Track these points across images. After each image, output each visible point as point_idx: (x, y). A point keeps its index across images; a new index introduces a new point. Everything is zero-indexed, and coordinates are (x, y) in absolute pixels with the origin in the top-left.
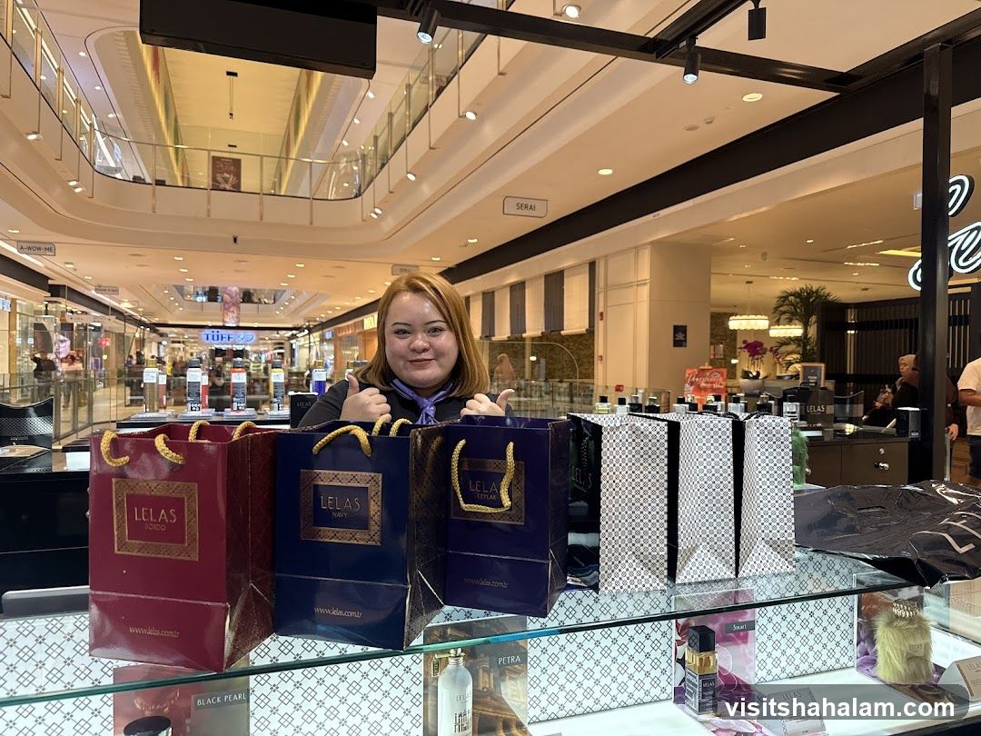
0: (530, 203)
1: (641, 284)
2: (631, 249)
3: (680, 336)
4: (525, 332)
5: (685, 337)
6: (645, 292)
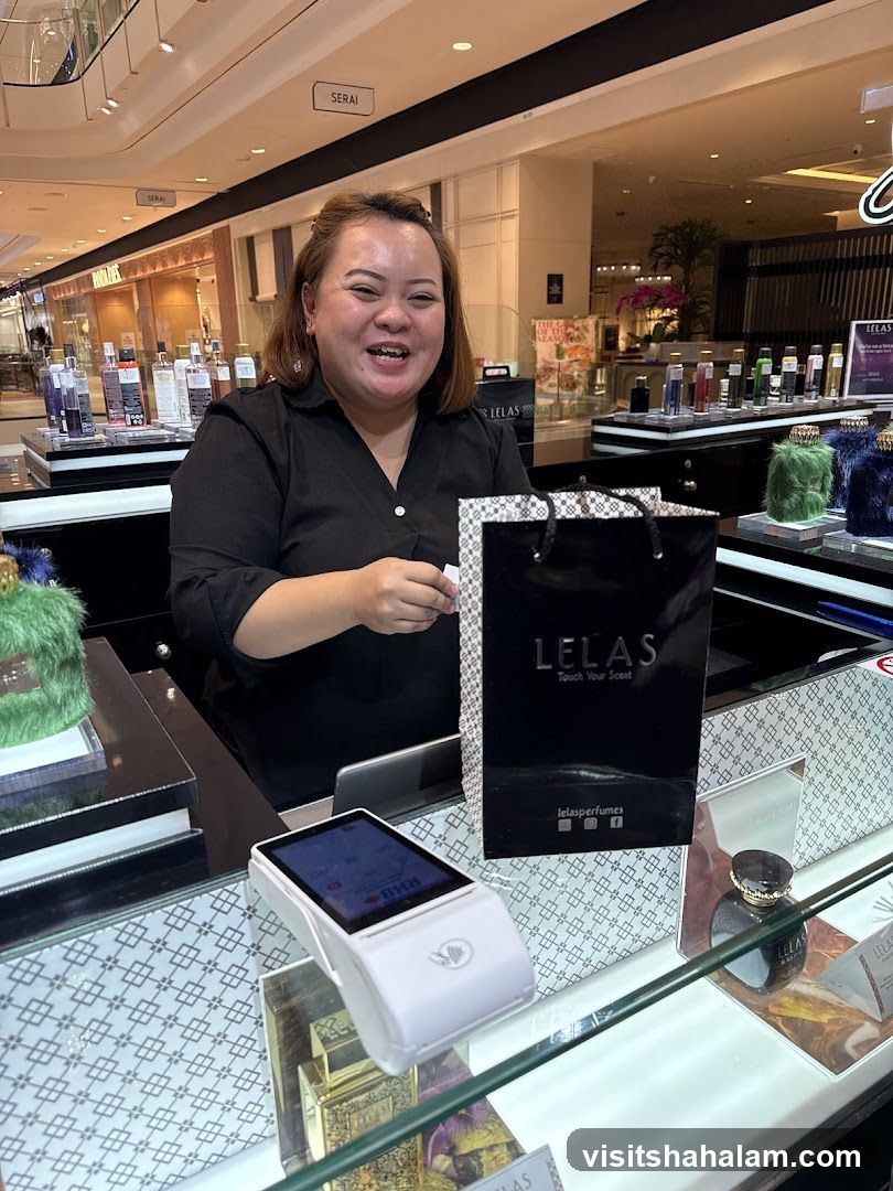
0: (350, 92)
1: (507, 216)
2: (492, 165)
3: (556, 289)
5: (561, 290)
6: (512, 228)
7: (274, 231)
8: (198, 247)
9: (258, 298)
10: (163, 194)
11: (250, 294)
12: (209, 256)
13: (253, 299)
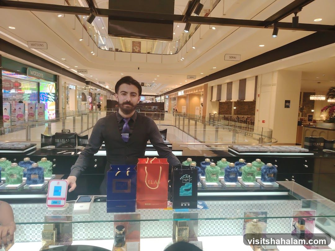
0: (234, 56)
1: (274, 85)
2: (271, 72)
3: (287, 104)
4: (231, 99)
5: (289, 104)
6: (275, 88)
7: (218, 85)
8: (201, 88)
9: (212, 101)
10: (193, 76)
11: (210, 100)
12: (203, 90)
13: (211, 101)
